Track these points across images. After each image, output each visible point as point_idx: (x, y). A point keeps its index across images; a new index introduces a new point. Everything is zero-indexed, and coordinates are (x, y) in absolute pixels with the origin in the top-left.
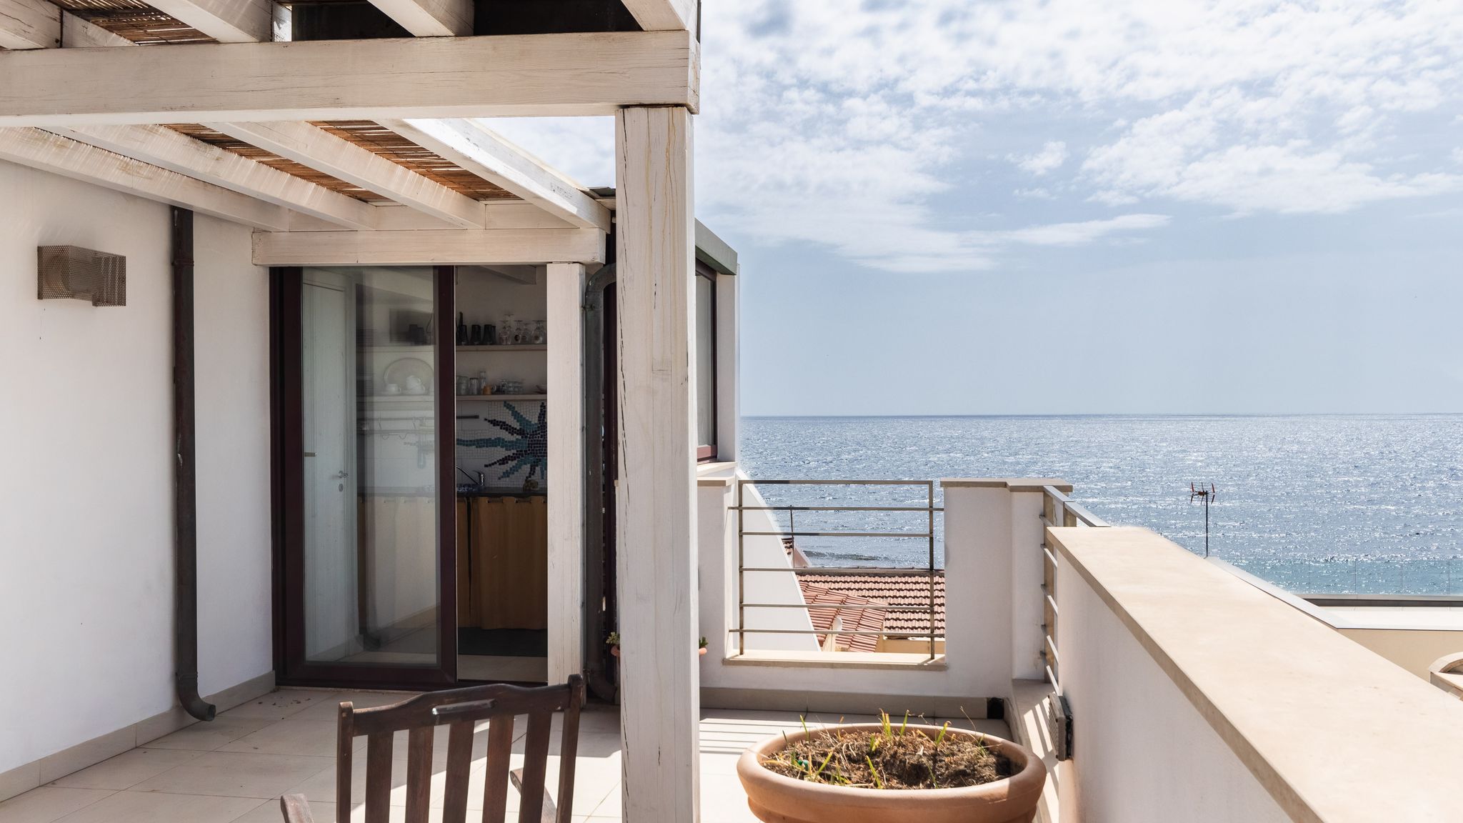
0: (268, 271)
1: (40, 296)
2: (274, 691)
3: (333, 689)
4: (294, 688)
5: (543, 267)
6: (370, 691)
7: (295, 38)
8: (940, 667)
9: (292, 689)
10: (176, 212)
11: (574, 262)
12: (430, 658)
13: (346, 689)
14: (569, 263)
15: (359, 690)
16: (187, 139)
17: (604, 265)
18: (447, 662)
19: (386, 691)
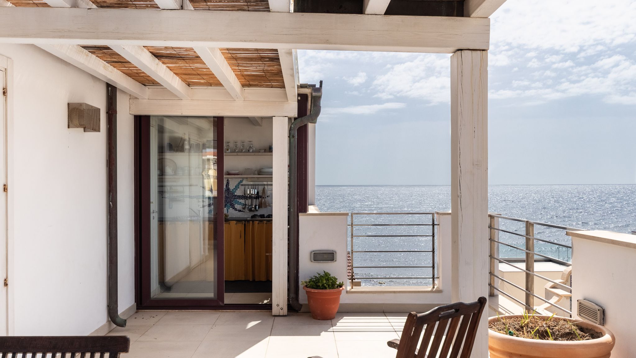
0: (133, 117)
1: (69, 128)
2: (136, 312)
3: (165, 310)
4: (146, 310)
5: (270, 118)
6: (183, 310)
7: (295, 11)
8: (439, 291)
9: (145, 311)
10: (110, 88)
11: (285, 117)
12: (210, 295)
13: (171, 310)
14: (283, 117)
15: (177, 310)
16: (150, 54)
17: (295, 119)
18: (220, 297)
19: (191, 310)
